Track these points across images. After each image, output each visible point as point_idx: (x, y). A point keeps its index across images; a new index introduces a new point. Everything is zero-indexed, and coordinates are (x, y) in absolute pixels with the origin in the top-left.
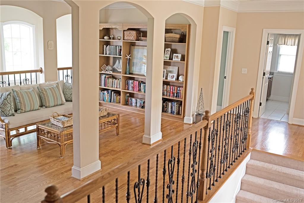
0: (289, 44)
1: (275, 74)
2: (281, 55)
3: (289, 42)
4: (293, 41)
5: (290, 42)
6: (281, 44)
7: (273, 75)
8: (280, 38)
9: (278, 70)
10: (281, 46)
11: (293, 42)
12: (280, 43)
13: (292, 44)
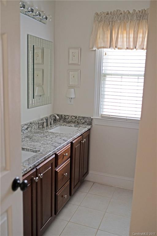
0: (123, 45)
1: (94, 123)
2: (105, 75)
3: (123, 42)
4: (132, 36)
5: (125, 39)
6: (102, 46)
7: (90, 124)
8: (100, 31)
9: (101, 113)
10: (105, 50)
11: (131, 40)
12: (100, 43)
13: (129, 45)
